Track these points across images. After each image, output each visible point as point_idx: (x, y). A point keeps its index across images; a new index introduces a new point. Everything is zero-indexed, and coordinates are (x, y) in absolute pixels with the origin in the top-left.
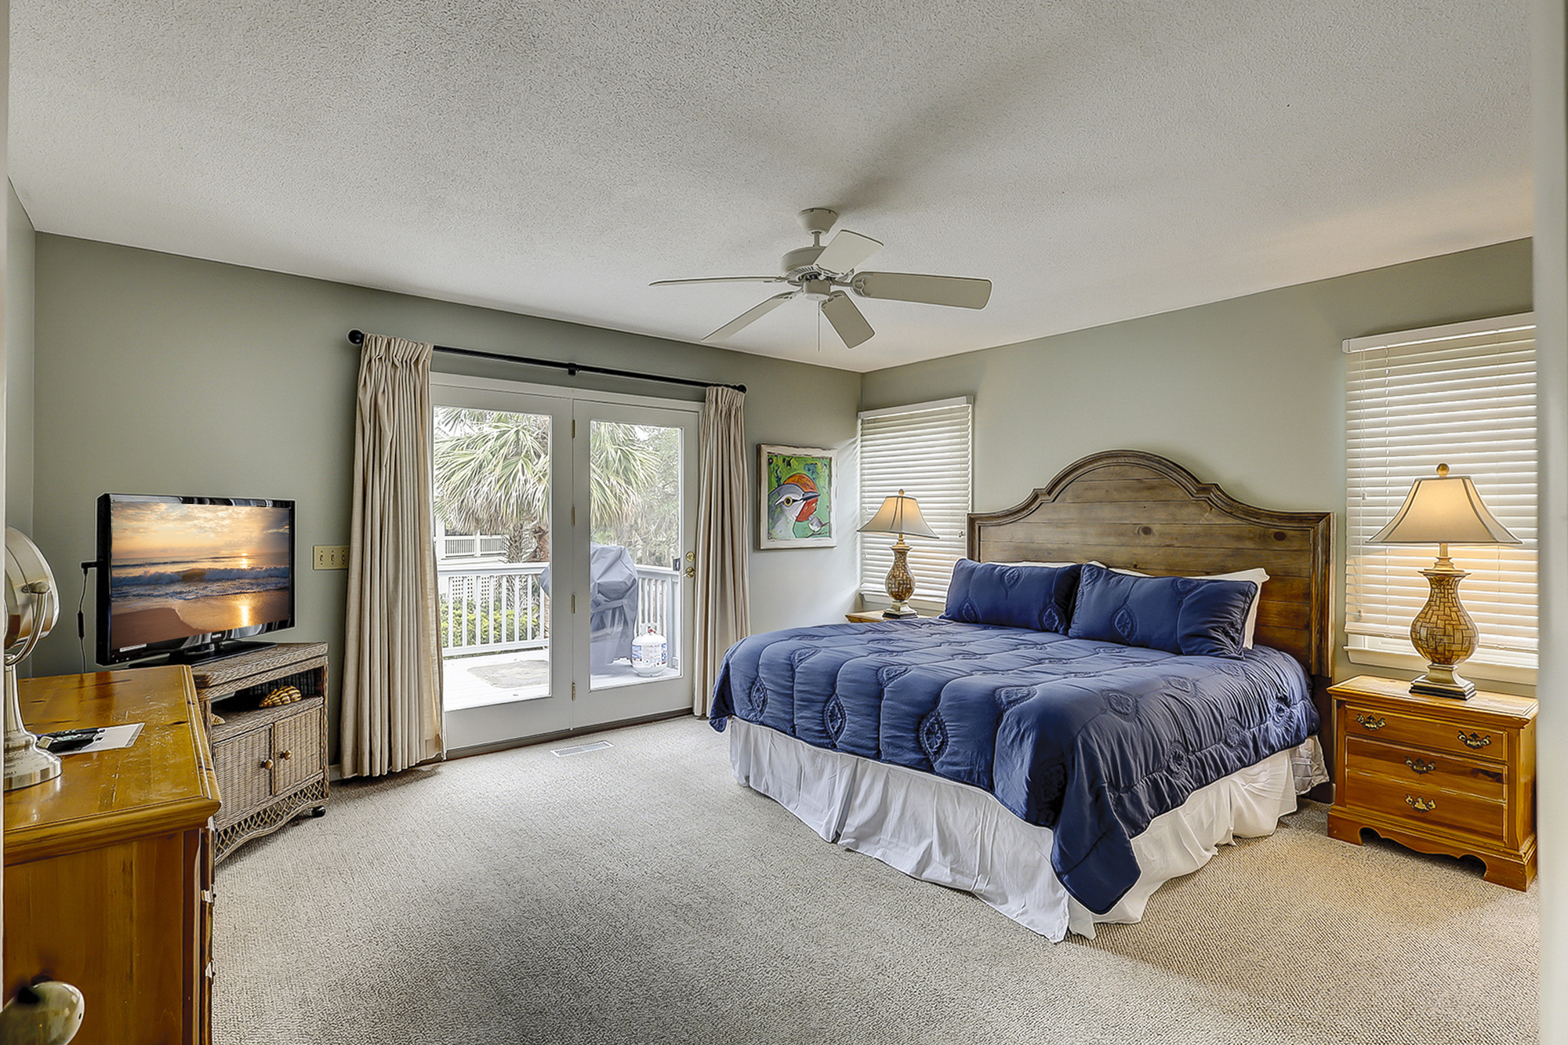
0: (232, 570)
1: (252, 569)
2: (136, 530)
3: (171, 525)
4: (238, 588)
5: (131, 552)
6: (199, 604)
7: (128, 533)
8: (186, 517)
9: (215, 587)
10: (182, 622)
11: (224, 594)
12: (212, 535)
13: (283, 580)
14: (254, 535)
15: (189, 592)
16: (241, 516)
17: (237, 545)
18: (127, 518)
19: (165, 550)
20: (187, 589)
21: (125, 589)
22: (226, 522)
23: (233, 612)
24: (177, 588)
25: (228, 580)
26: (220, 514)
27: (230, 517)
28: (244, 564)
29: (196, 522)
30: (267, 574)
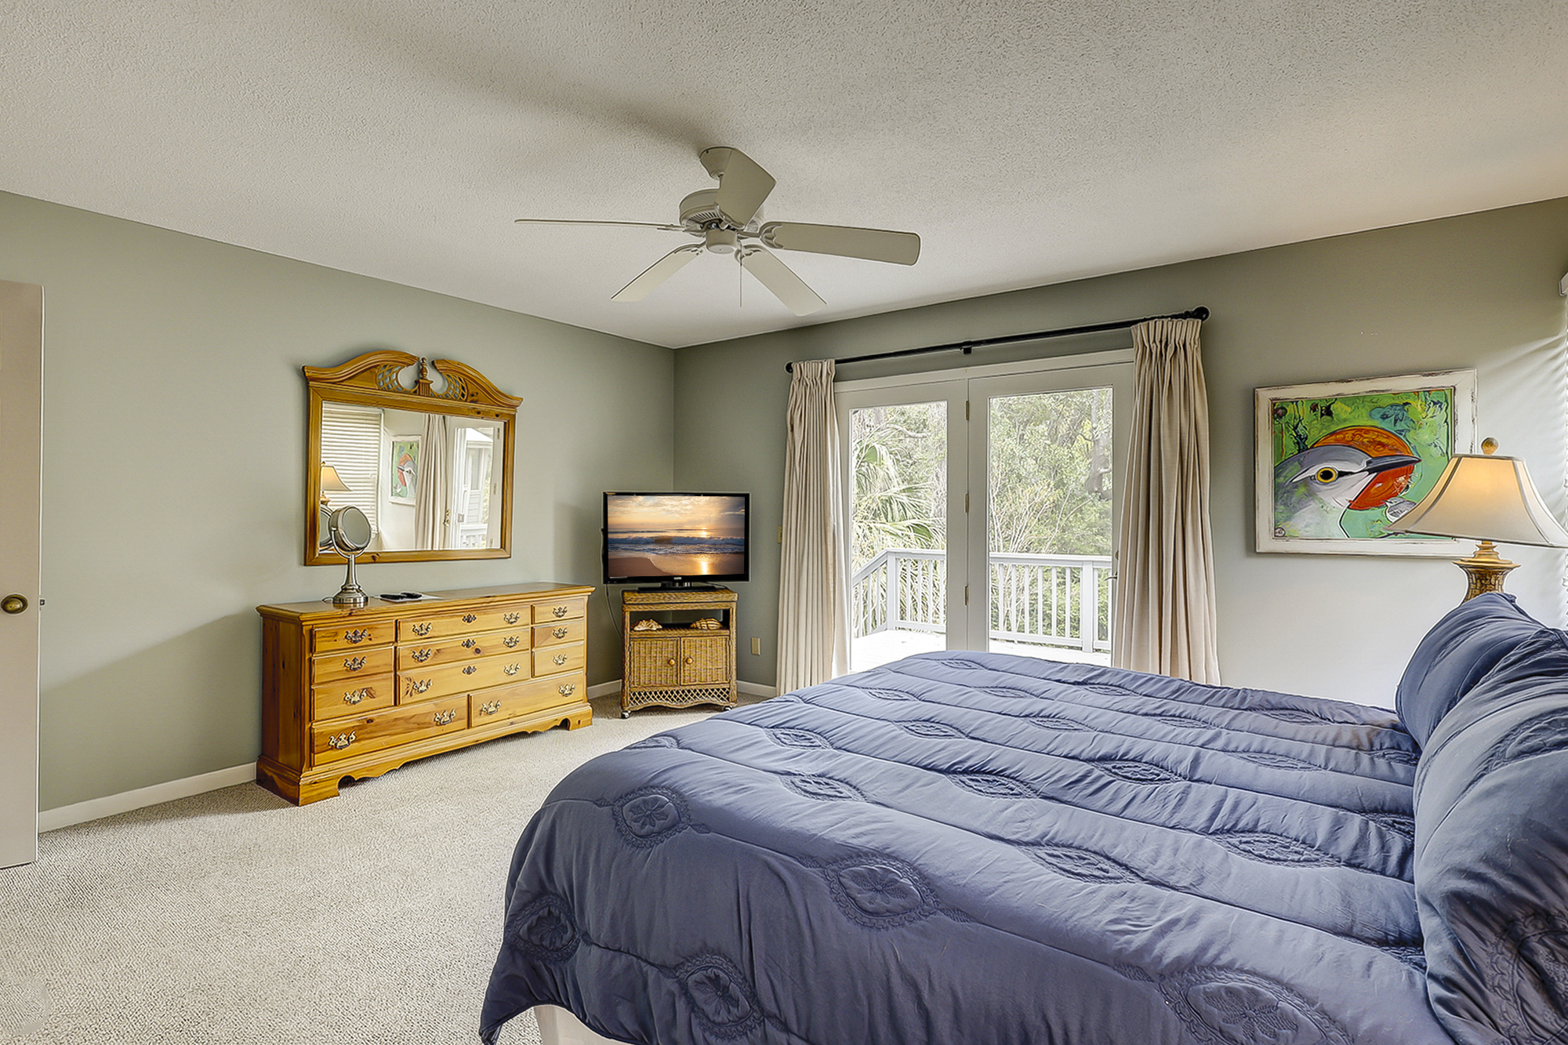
0: (693, 538)
1: (711, 538)
2: (623, 513)
3: (646, 509)
4: (698, 549)
5: (619, 524)
6: (668, 558)
7: (618, 514)
8: (657, 505)
9: (680, 548)
10: (655, 568)
11: (688, 553)
12: (677, 516)
13: (739, 547)
14: (712, 516)
15: (660, 550)
16: (701, 503)
17: (700, 522)
18: (617, 505)
19: (642, 524)
20: (658, 548)
21: (616, 545)
22: (689, 507)
23: (695, 565)
24: (651, 547)
25: (690, 544)
26: (684, 502)
27: (692, 504)
28: (704, 535)
29: (665, 507)
30: (724, 542)
